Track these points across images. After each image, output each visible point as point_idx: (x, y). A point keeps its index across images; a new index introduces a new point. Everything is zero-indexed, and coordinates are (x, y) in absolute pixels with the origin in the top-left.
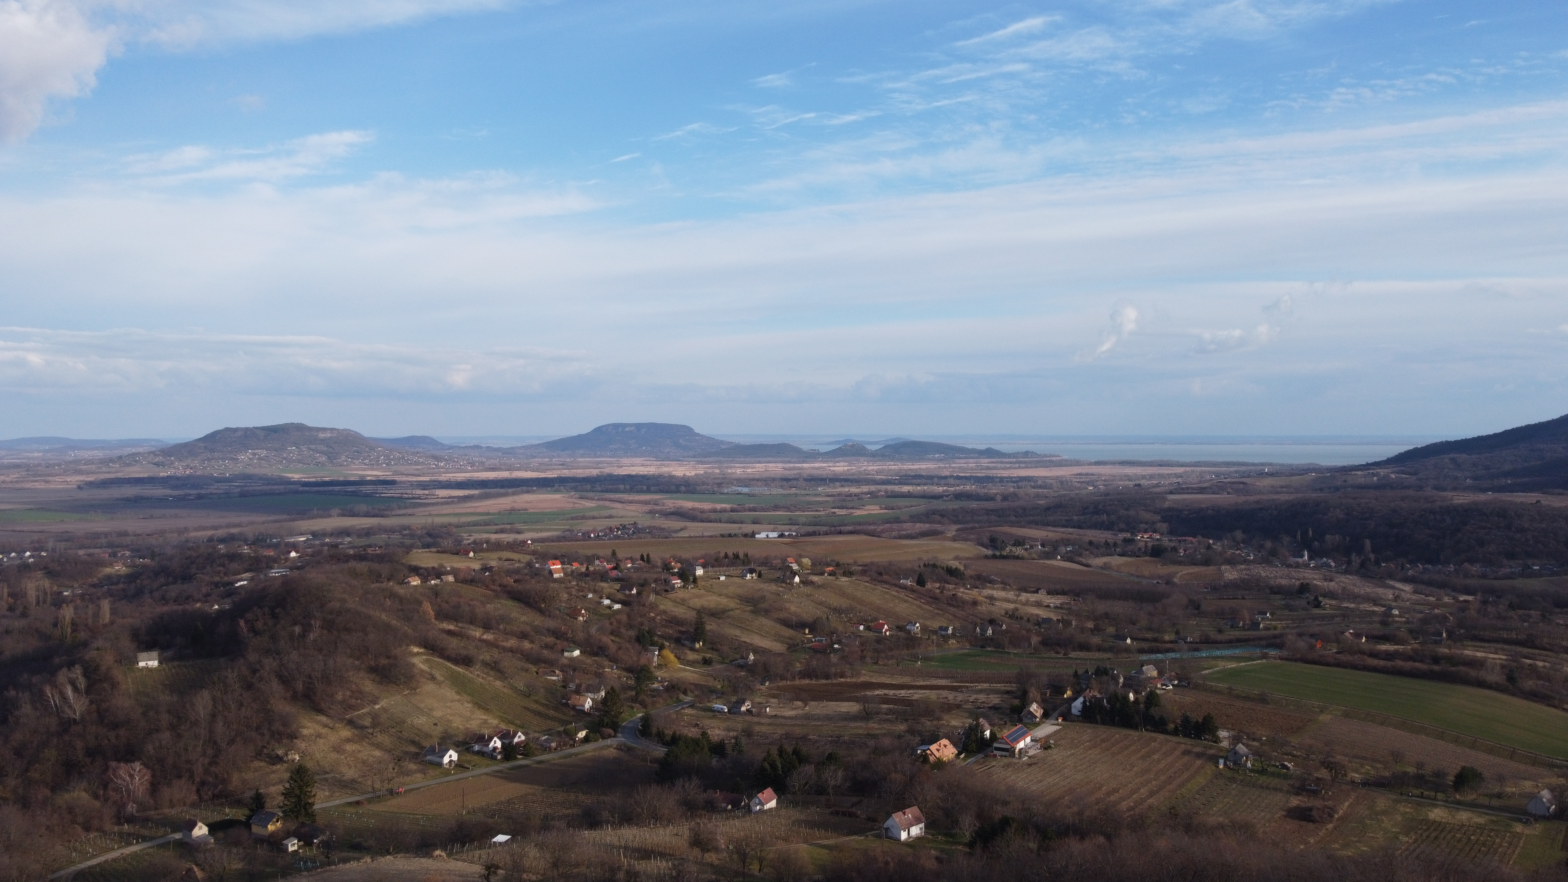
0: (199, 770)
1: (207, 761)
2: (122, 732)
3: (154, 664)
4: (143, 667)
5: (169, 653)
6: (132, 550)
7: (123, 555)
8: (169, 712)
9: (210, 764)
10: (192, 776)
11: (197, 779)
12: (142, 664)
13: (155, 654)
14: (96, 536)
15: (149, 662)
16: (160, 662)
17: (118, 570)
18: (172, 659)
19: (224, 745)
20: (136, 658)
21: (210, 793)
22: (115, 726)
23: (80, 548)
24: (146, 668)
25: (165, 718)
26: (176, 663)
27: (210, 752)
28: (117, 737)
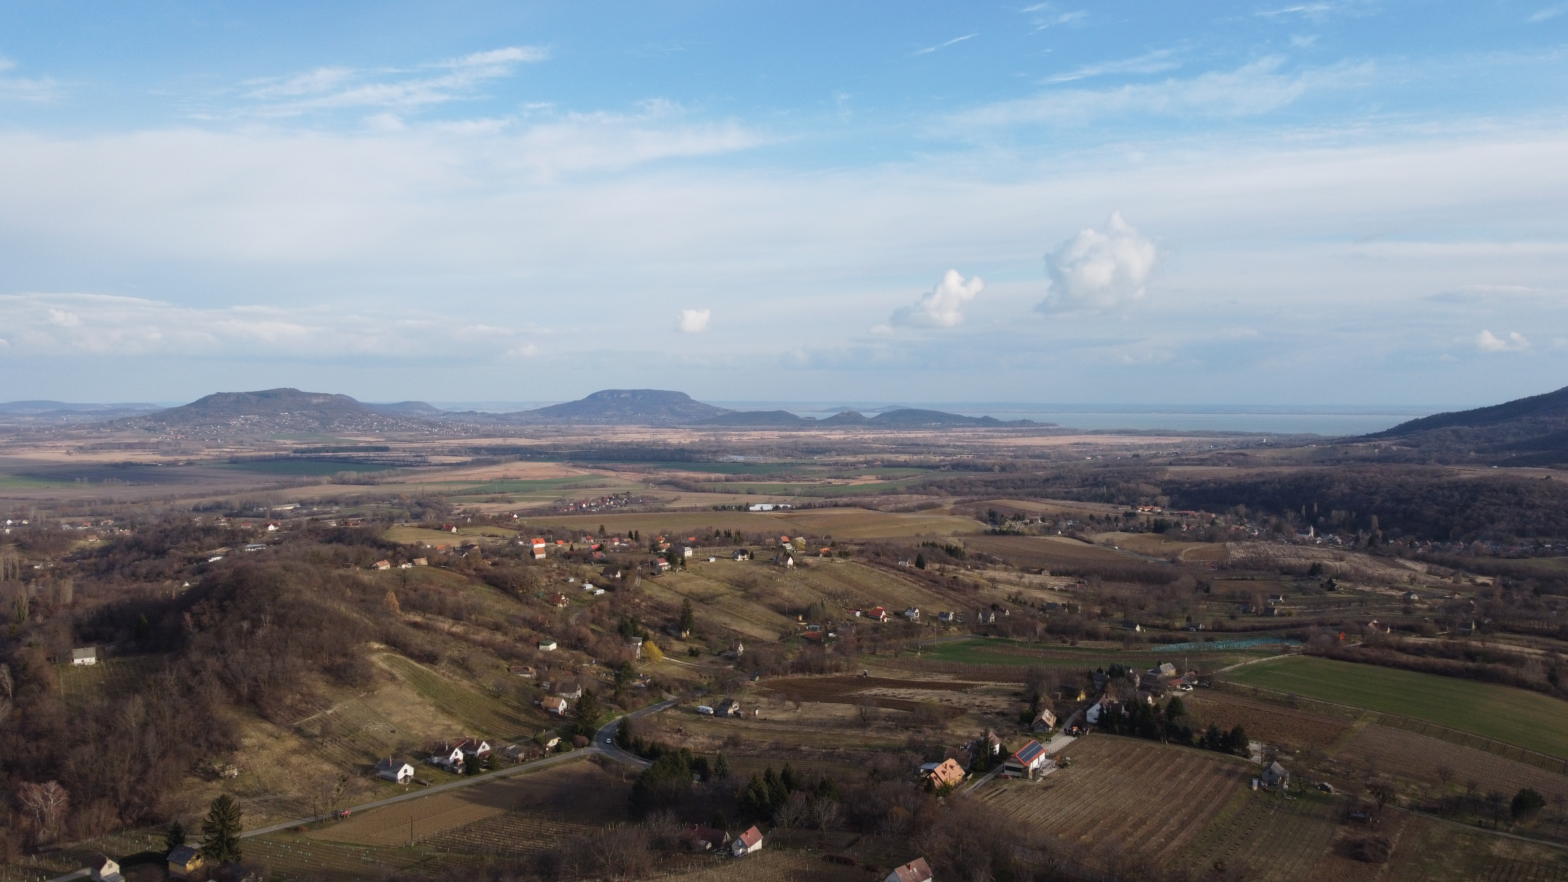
0: (123, 787)
1: (133, 779)
2: (44, 743)
3: (91, 660)
4: (79, 665)
5: (110, 648)
6: (116, 519)
7: (106, 524)
8: (97, 720)
9: (138, 781)
10: (116, 796)
11: (122, 800)
12: (77, 661)
13: (92, 650)
14: (80, 503)
15: (85, 658)
16: (98, 659)
17: (92, 543)
18: (114, 654)
19: (153, 760)
20: (70, 653)
21: (134, 816)
22: (38, 736)
23: (63, 516)
24: (83, 666)
25: (92, 727)
26: (115, 660)
27: (138, 767)
28: (38, 748)
